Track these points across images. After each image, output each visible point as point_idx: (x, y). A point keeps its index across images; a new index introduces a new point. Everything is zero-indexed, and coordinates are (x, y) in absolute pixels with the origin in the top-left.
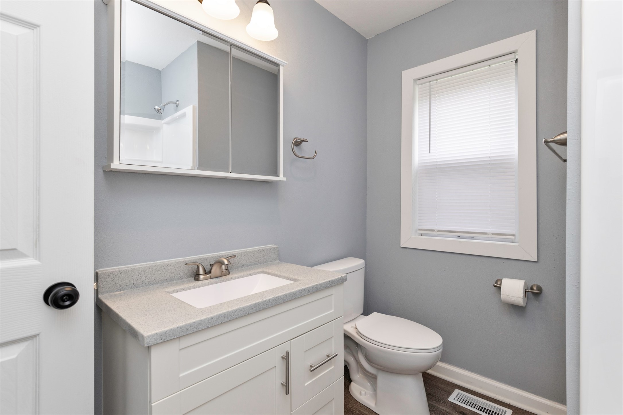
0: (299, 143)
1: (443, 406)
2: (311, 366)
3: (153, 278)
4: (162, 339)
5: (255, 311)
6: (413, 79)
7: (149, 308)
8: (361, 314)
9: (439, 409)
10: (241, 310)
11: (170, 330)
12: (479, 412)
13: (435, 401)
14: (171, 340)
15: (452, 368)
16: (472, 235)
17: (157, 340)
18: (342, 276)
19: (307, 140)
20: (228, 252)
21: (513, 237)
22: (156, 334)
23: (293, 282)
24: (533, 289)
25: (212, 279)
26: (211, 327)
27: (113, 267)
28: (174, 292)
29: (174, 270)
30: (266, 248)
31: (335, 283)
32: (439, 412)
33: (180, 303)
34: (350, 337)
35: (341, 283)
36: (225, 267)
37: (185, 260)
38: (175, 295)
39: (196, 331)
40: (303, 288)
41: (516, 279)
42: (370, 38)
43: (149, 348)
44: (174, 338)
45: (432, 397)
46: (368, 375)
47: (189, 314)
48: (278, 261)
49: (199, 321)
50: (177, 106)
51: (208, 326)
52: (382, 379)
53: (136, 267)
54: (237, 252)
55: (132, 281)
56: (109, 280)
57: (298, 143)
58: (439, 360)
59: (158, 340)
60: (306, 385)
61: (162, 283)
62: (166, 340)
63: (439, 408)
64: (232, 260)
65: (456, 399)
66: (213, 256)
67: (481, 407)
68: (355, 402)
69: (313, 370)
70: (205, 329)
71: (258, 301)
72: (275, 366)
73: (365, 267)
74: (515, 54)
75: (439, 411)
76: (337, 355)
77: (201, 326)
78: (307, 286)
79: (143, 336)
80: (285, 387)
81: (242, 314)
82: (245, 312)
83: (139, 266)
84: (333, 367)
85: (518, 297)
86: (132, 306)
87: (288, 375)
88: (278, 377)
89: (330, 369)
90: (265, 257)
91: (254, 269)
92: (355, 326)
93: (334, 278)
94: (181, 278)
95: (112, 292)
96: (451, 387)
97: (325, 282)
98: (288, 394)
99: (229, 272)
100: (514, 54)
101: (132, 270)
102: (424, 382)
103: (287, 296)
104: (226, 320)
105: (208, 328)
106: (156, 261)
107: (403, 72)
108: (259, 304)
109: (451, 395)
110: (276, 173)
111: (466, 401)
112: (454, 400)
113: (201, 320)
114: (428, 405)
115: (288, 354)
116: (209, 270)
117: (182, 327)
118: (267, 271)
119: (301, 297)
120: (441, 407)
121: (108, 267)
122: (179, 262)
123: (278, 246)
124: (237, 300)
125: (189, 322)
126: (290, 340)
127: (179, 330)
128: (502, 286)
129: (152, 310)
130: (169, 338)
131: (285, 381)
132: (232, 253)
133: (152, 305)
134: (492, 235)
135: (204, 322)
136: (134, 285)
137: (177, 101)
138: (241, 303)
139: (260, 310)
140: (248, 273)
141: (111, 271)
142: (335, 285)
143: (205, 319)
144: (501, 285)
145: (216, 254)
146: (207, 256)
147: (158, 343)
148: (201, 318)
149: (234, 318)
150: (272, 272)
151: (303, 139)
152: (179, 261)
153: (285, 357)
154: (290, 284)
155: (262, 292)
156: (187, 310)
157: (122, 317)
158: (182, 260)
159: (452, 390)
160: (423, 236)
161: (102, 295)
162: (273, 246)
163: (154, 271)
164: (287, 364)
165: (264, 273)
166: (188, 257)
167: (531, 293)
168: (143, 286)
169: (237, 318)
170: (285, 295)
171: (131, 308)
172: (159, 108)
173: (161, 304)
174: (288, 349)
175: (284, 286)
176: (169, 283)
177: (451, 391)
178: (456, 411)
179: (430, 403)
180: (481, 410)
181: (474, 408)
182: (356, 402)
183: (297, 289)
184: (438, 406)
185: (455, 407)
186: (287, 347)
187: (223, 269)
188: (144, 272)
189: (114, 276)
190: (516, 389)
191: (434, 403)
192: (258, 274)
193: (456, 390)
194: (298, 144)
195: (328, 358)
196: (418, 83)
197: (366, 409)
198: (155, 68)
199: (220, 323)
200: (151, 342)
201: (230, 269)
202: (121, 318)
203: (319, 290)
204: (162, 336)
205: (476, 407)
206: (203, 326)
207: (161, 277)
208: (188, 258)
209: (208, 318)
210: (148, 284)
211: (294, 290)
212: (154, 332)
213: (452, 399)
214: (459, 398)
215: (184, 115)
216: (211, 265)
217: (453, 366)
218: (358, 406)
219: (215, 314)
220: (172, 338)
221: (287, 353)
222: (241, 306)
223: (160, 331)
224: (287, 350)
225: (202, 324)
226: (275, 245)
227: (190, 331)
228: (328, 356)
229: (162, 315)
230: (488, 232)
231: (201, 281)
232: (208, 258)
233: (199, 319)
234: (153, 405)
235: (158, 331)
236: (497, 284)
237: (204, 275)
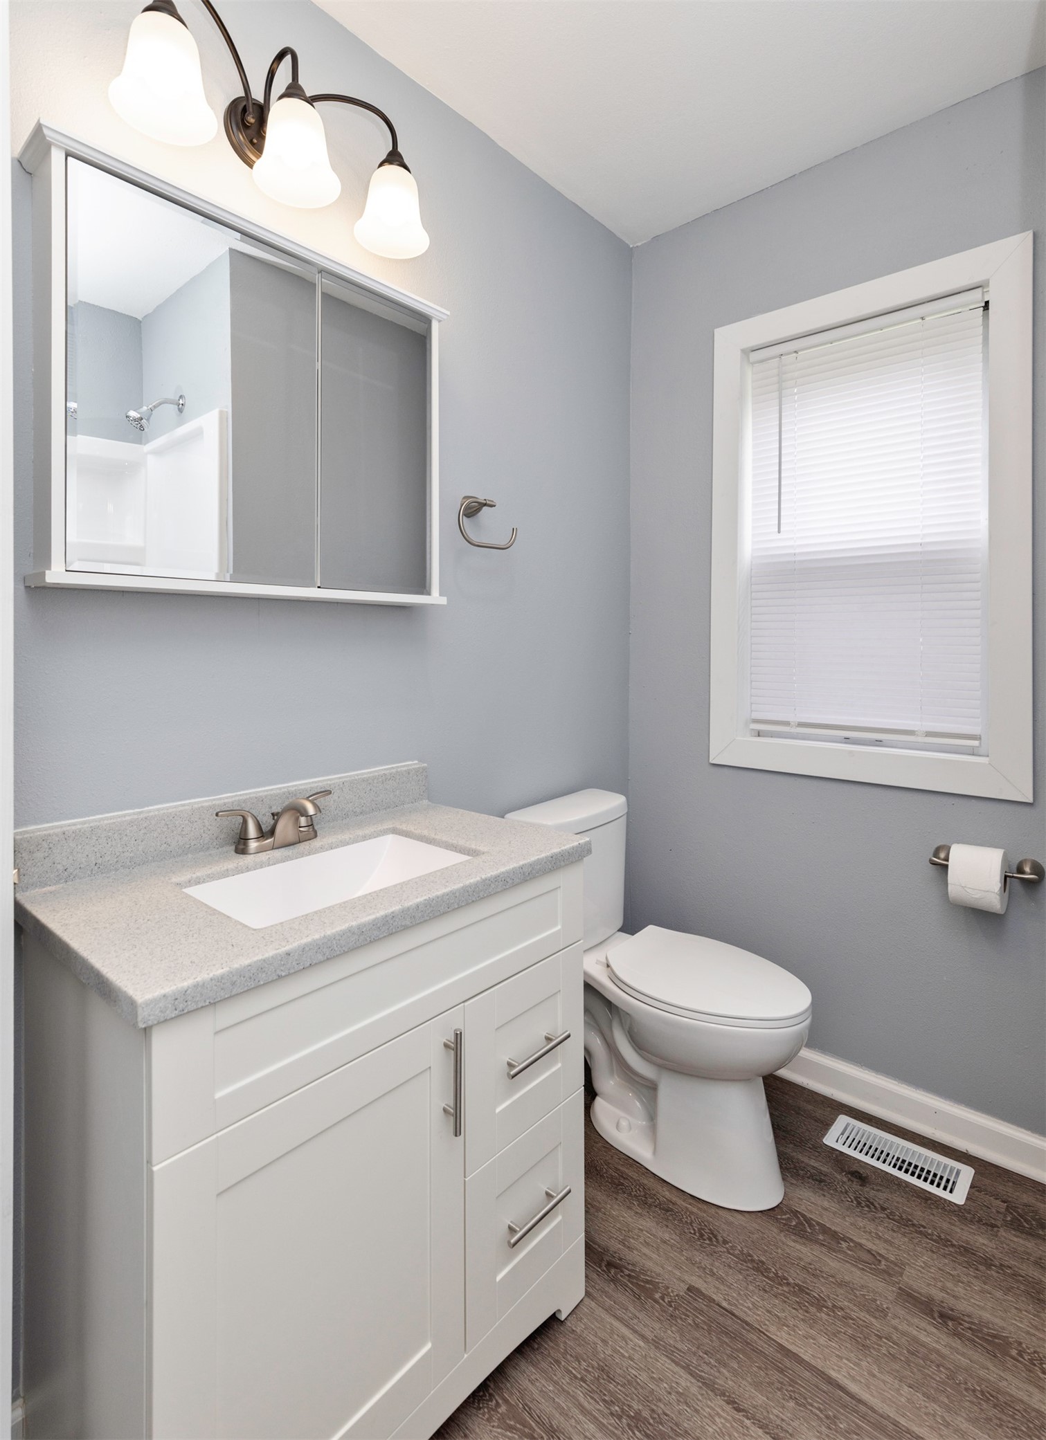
0: (475, 509)
1: (812, 1157)
2: (510, 1065)
3: (140, 848)
4: (176, 1010)
5: (385, 934)
6: (742, 348)
7: (138, 928)
8: (618, 931)
9: (803, 1165)
10: (354, 933)
11: (196, 986)
12: (895, 1172)
13: (791, 1146)
14: (197, 1009)
15: (831, 1063)
16: (876, 737)
17: (165, 1012)
18: (580, 842)
19: (492, 501)
20: (313, 782)
21: (976, 743)
22: (164, 996)
23: (467, 858)
24: (1023, 872)
25: (277, 850)
26: (286, 976)
27: (47, 822)
28: (190, 883)
29: (189, 829)
30: (399, 770)
31: (564, 861)
32: (801, 1172)
33: (211, 915)
34: (595, 987)
35: (577, 859)
36: (307, 820)
37: (214, 802)
38: (192, 891)
39: (252, 986)
40: (492, 873)
41: (982, 845)
42: (639, 244)
43: (147, 1031)
44: (204, 1005)
45: (785, 1135)
46: (635, 1080)
47: (234, 944)
48: (425, 802)
49: (260, 961)
50: (181, 411)
51: (280, 974)
52: (670, 1091)
53: (102, 822)
54: (333, 782)
55: (93, 858)
56: (39, 855)
57: (473, 509)
58: (804, 1043)
59: (168, 1012)
60: (498, 1110)
61: (162, 860)
62: (186, 1011)
63: (803, 1162)
64: (321, 802)
65: (841, 1141)
66: (278, 791)
67: (900, 1161)
68: (604, 1147)
69: (515, 1073)
70: (272, 981)
71: (391, 910)
72: (430, 1068)
73: (627, 813)
74: (983, 289)
75: (802, 1170)
76: (569, 1036)
77: (264, 975)
78: (503, 869)
79: (132, 1003)
80: (452, 1118)
81: (355, 943)
82: (362, 937)
83: (107, 818)
84: (559, 1065)
85: (988, 891)
86: (97, 922)
87: (458, 1087)
88: (436, 1095)
89: (554, 1069)
90: (398, 792)
91: (374, 824)
92: (604, 961)
93: (563, 848)
94: (205, 847)
95: (46, 885)
96: (829, 1109)
97: (543, 859)
98: (458, 1134)
99: (315, 832)
100: (980, 289)
101: (93, 829)
102: (767, 1097)
103: (457, 894)
104: (320, 957)
105: (280, 977)
106: (148, 806)
107: (716, 331)
108: (393, 916)
109: (830, 1130)
110: (421, 586)
111: (865, 1144)
112: (837, 1141)
113: (264, 960)
114: (778, 1156)
115: (458, 1037)
116: (269, 828)
117: (222, 978)
118: (404, 827)
119: (488, 896)
120: (806, 1160)
121: (36, 823)
122: (199, 808)
123: (426, 765)
124: (343, 906)
125: (236, 965)
126: (463, 1002)
127: (216, 985)
128: (950, 863)
129: (147, 933)
130: (192, 1006)
131: (452, 1103)
132: (320, 784)
133: (146, 921)
134: (926, 736)
135: (271, 964)
136: (96, 868)
137: (181, 397)
138: (353, 914)
139: (396, 932)
140: (360, 833)
141: (45, 832)
142: (566, 865)
143: (272, 957)
144: (947, 859)
145: (284, 788)
146: (264, 791)
147: (168, 1018)
148: (263, 955)
149: (338, 953)
150: (416, 832)
151: (485, 500)
152: (200, 805)
153: (453, 1045)
154: (461, 863)
155: (399, 884)
156: (229, 933)
157: (79, 951)
158: (207, 804)
159: (832, 1116)
160: (764, 736)
161: (23, 891)
162: (413, 764)
163: (142, 831)
164: (457, 1061)
165: (396, 834)
166: (221, 796)
167: (1017, 880)
168: (116, 870)
169: (345, 953)
170: (453, 893)
171: (95, 929)
172: (139, 416)
173: (166, 917)
174: (459, 1026)
175: (447, 868)
176: (177, 860)
177: (829, 1119)
178: (842, 1170)
179: (781, 1149)
180: (900, 1169)
181: (884, 1162)
182: (608, 1147)
183: (478, 879)
184: (800, 1157)
185: (839, 1159)
186: (454, 1021)
187: (303, 824)
188: (120, 834)
189: (51, 845)
190: (984, 1115)
191: (789, 1150)
192: (383, 835)
193: (840, 1116)
194: (471, 513)
195: (548, 1044)
196: (752, 360)
197: (631, 1166)
198: (127, 314)
199: (306, 966)
200: (152, 1017)
201: (317, 824)
202: (75, 955)
203: (528, 878)
204: (177, 1001)
205: (889, 1159)
206: (269, 973)
207: (159, 847)
208: (220, 799)
209: (280, 955)
210: (128, 863)
211: (472, 881)
212: (158, 992)
213: (832, 1139)
214: (848, 1137)
215: (198, 434)
216: (273, 814)
217: (833, 1056)
218: (612, 1157)
219: (296, 944)
220: (200, 1006)
221: (457, 1034)
222: (354, 923)
223: (172, 988)
224: (457, 1027)
225: (266, 970)
226: (420, 761)
227: (239, 987)
228: (549, 1039)
229: (172, 946)
230: (916, 729)
231: (252, 855)
232: (266, 796)
233: (260, 957)
234: (155, 1169)
235: (168, 989)
236: (939, 858)
237: (258, 841)
